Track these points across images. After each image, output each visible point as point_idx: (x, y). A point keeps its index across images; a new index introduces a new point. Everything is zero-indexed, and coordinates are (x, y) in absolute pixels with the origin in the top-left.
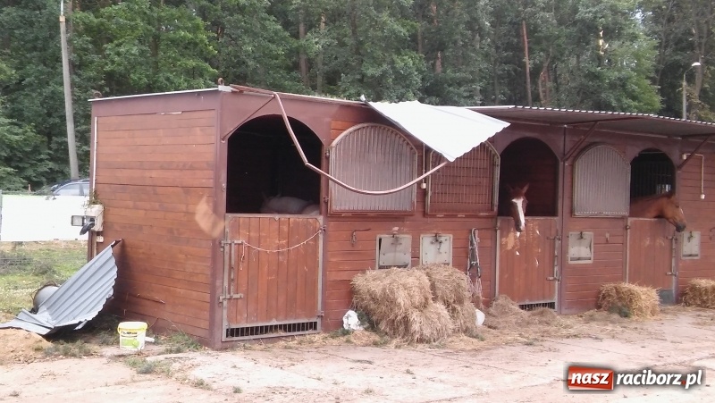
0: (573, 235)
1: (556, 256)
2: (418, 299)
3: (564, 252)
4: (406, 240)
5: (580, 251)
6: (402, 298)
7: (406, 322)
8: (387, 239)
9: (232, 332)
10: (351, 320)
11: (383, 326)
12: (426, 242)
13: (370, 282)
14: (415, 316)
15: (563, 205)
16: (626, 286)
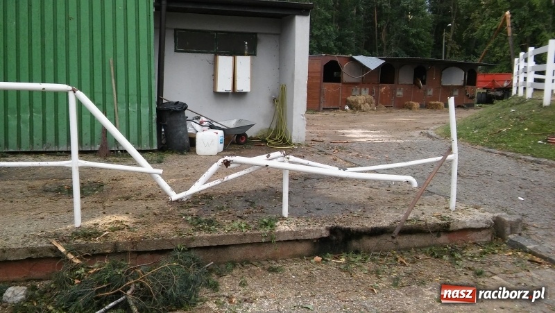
0: (398, 89)
1: (394, 94)
2: (363, 102)
3: (395, 93)
4: (359, 89)
5: (400, 93)
6: (359, 102)
7: (360, 107)
8: (354, 89)
9: (324, 109)
10: (347, 107)
11: (354, 108)
12: (363, 89)
13: (351, 98)
14: (362, 106)
15: (395, 81)
16: (411, 102)
